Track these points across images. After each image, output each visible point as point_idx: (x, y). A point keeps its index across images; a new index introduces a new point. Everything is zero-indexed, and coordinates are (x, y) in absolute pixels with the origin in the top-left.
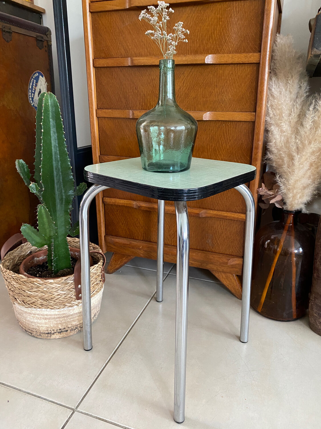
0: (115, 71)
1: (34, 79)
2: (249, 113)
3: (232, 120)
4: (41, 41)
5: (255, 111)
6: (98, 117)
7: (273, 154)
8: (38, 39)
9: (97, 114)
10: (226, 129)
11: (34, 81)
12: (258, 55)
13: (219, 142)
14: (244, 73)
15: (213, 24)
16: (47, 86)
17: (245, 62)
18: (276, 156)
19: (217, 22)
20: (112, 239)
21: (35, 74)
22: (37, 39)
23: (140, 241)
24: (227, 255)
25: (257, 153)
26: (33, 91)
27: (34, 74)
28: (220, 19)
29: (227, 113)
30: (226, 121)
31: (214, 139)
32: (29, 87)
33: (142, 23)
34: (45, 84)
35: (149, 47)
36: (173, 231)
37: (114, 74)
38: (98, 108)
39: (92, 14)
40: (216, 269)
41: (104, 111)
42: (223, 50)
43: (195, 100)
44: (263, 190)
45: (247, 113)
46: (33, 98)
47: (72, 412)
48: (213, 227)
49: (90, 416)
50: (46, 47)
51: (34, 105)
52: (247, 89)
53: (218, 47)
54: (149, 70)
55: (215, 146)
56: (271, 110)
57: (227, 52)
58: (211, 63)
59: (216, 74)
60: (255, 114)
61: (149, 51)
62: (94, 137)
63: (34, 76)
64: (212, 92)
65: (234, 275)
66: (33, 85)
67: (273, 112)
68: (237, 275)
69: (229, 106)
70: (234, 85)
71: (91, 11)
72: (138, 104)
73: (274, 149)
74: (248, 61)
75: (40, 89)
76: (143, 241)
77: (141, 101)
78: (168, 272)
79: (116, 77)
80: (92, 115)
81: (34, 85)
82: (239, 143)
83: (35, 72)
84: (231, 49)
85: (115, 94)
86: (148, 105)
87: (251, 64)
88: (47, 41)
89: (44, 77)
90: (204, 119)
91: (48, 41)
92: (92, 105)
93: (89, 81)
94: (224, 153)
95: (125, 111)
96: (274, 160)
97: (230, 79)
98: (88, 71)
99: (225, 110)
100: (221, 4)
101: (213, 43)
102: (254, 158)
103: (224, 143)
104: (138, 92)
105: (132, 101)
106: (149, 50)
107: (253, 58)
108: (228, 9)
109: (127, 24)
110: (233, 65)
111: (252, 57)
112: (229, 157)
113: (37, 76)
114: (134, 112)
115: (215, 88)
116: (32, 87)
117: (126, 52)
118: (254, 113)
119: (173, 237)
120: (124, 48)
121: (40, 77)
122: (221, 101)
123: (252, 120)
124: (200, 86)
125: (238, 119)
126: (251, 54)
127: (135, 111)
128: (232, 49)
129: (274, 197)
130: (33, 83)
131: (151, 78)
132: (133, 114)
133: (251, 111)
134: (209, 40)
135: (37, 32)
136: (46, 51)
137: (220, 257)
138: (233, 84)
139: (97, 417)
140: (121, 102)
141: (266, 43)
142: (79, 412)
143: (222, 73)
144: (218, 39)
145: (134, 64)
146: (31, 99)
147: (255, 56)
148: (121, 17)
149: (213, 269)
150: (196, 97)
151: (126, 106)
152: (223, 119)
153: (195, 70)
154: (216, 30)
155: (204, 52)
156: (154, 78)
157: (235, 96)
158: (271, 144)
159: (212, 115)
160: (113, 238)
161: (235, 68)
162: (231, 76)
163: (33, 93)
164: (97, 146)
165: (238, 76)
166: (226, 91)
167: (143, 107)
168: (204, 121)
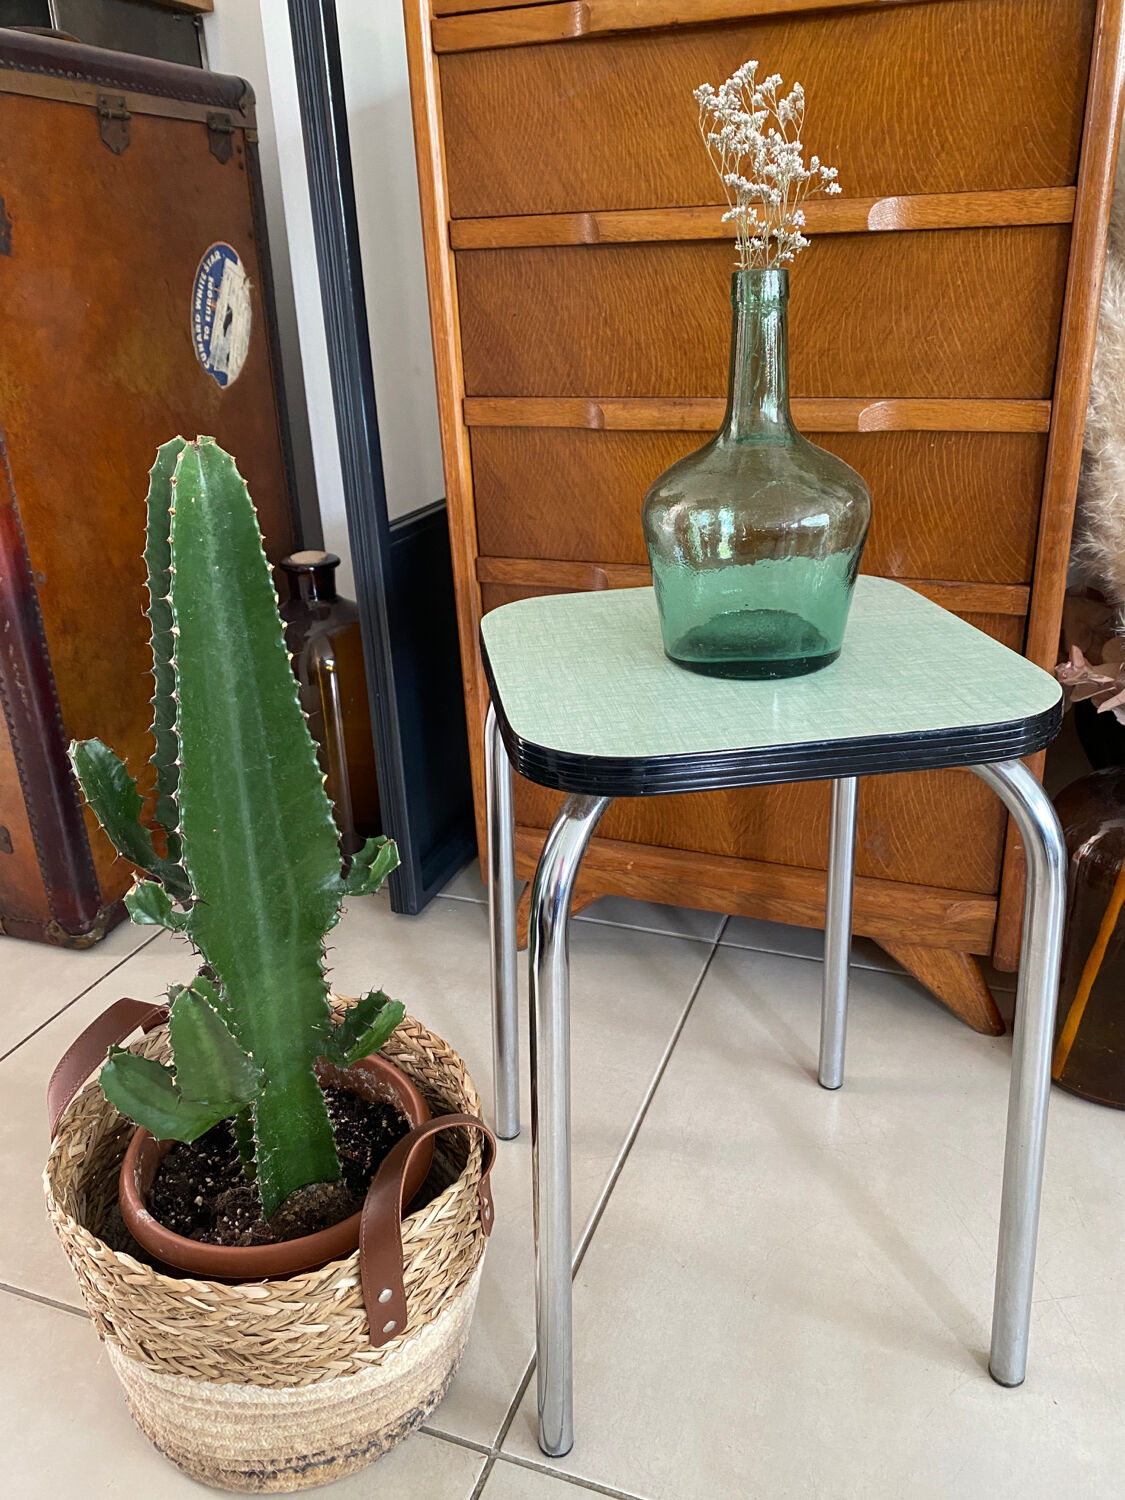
0: (530, 263)
1: (207, 275)
2: (1030, 401)
3: (963, 429)
4: (227, 133)
5: (1048, 396)
6: (469, 427)
7: (1107, 538)
8: (214, 126)
9: (467, 417)
10: (942, 462)
11: (207, 281)
12: (1066, 194)
13: (915, 503)
14: (1012, 260)
15: (897, 87)
16: (251, 291)
17: (1019, 221)
18: (1117, 544)
19: (913, 79)
20: (527, 839)
21: (212, 257)
22: (208, 128)
23: (625, 844)
24: (942, 890)
25: (1055, 543)
26: (208, 319)
27: (208, 257)
28: (921, 68)
29: (945, 405)
30: (940, 432)
31: (896, 494)
32: (195, 305)
33: (627, 88)
34: (242, 288)
35: (655, 174)
36: (744, 810)
37: (526, 272)
38: (469, 395)
39: (443, 58)
40: (899, 936)
41: (492, 404)
42: (935, 177)
43: (825, 358)
44: (1076, 670)
45: (1019, 402)
46: (207, 344)
47: (487, 1460)
48: (890, 793)
49: (547, 1474)
50: (240, 151)
51: (212, 366)
52: (1019, 319)
53: (914, 168)
54: (654, 255)
55: (899, 520)
56: (1102, 379)
57: (949, 183)
58: (891, 228)
59: (903, 268)
60: (1050, 406)
61: (656, 189)
62: (456, 495)
63: (208, 262)
64: (887, 331)
65: (962, 954)
66: (205, 296)
67: (1107, 390)
68: (971, 955)
69: (954, 380)
70: (972, 304)
71: (439, 49)
72: (616, 377)
73: (1111, 523)
74: (1029, 219)
75: (229, 308)
76: (634, 842)
77: (627, 367)
78: (717, 938)
79: (532, 286)
80: (446, 420)
81: (210, 294)
82: (987, 509)
83: (210, 248)
84: (962, 174)
85: (530, 346)
86: (653, 379)
87: (1037, 229)
88: (243, 129)
89: (239, 261)
90: (864, 428)
91: (246, 131)
92: (448, 385)
93: (437, 302)
94: (934, 542)
95: (566, 403)
96: (1111, 557)
97: (959, 282)
98: (431, 266)
99: (936, 395)
100: (928, 11)
101: (894, 155)
102: (1044, 562)
103: (932, 509)
104: (613, 335)
105: (591, 367)
106: (655, 184)
107: (1047, 204)
108: (953, 28)
109: (571, 93)
110: (970, 232)
111: (1045, 205)
112: (951, 557)
113: (217, 263)
114: (603, 407)
115: (901, 314)
116: (204, 304)
117: (568, 195)
118: (1048, 404)
119: (742, 830)
120: (560, 178)
121: (228, 262)
122: (922, 360)
123: (1041, 429)
124: (846, 308)
125: (986, 426)
126: (1039, 193)
127: (608, 404)
128: (966, 175)
129: (1113, 694)
130: (206, 286)
131: (661, 285)
132: (601, 414)
133: (1036, 395)
134: (879, 144)
135: (209, 104)
136: (241, 168)
137: (916, 897)
138: (967, 302)
139: (570, 1476)
140: (552, 372)
141: (1099, 150)
142: (505, 1458)
143: (927, 263)
144: (915, 141)
145: (602, 240)
146: (201, 347)
147: (1056, 200)
148: (550, 66)
149: (889, 935)
150: (829, 350)
151: (571, 383)
152: (932, 426)
153: (826, 252)
154: (909, 106)
155: (862, 189)
156: (673, 285)
157: (975, 342)
158: (1101, 503)
159: (890, 412)
160: (530, 835)
161: (978, 242)
162: (961, 272)
163: (207, 324)
164: (467, 528)
165: (988, 270)
166: (942, 325)
167: (634, 388)
168: (861, 434)
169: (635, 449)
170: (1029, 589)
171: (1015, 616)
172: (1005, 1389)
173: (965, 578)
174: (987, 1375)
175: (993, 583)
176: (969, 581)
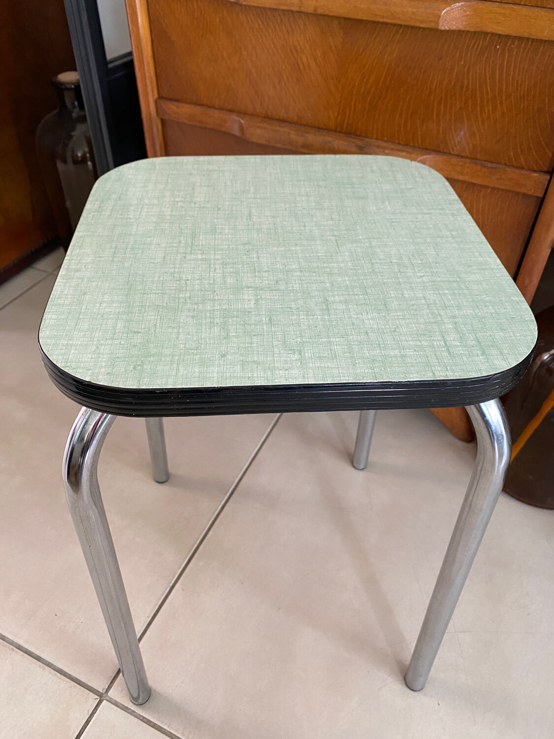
3: (526, 35)
10: (503, 61)
13: (476, 95)
30: (506, 36)
31: (462, 87)
47: (98, 700)
49: (131, 714)
82: (531, 107)
90: (444, 26)
94: (485, 129)
103: (488, 102)
112: (496, 143)
125: (545, 35)
139: (144, 718)
142: (111, 701)
152: (499, 30)
159: (468, 13)
168: (442, 31)
169: (268, 24)
170: (549, 177)
171: (535, 196)
172: (411, 692)
173: (503, 162)
174: (403, 680)
175: (523, 168)
176: (505, 164)
